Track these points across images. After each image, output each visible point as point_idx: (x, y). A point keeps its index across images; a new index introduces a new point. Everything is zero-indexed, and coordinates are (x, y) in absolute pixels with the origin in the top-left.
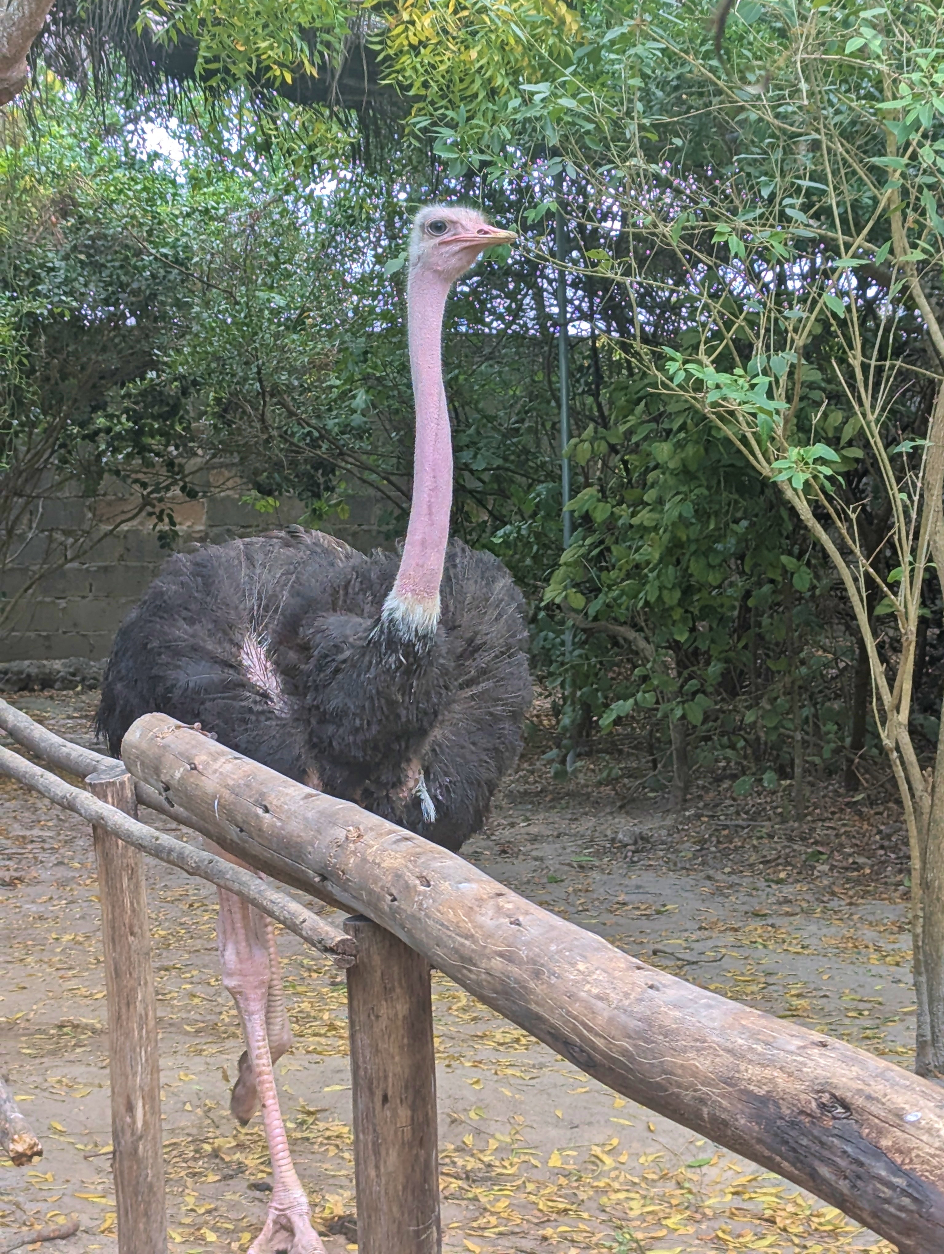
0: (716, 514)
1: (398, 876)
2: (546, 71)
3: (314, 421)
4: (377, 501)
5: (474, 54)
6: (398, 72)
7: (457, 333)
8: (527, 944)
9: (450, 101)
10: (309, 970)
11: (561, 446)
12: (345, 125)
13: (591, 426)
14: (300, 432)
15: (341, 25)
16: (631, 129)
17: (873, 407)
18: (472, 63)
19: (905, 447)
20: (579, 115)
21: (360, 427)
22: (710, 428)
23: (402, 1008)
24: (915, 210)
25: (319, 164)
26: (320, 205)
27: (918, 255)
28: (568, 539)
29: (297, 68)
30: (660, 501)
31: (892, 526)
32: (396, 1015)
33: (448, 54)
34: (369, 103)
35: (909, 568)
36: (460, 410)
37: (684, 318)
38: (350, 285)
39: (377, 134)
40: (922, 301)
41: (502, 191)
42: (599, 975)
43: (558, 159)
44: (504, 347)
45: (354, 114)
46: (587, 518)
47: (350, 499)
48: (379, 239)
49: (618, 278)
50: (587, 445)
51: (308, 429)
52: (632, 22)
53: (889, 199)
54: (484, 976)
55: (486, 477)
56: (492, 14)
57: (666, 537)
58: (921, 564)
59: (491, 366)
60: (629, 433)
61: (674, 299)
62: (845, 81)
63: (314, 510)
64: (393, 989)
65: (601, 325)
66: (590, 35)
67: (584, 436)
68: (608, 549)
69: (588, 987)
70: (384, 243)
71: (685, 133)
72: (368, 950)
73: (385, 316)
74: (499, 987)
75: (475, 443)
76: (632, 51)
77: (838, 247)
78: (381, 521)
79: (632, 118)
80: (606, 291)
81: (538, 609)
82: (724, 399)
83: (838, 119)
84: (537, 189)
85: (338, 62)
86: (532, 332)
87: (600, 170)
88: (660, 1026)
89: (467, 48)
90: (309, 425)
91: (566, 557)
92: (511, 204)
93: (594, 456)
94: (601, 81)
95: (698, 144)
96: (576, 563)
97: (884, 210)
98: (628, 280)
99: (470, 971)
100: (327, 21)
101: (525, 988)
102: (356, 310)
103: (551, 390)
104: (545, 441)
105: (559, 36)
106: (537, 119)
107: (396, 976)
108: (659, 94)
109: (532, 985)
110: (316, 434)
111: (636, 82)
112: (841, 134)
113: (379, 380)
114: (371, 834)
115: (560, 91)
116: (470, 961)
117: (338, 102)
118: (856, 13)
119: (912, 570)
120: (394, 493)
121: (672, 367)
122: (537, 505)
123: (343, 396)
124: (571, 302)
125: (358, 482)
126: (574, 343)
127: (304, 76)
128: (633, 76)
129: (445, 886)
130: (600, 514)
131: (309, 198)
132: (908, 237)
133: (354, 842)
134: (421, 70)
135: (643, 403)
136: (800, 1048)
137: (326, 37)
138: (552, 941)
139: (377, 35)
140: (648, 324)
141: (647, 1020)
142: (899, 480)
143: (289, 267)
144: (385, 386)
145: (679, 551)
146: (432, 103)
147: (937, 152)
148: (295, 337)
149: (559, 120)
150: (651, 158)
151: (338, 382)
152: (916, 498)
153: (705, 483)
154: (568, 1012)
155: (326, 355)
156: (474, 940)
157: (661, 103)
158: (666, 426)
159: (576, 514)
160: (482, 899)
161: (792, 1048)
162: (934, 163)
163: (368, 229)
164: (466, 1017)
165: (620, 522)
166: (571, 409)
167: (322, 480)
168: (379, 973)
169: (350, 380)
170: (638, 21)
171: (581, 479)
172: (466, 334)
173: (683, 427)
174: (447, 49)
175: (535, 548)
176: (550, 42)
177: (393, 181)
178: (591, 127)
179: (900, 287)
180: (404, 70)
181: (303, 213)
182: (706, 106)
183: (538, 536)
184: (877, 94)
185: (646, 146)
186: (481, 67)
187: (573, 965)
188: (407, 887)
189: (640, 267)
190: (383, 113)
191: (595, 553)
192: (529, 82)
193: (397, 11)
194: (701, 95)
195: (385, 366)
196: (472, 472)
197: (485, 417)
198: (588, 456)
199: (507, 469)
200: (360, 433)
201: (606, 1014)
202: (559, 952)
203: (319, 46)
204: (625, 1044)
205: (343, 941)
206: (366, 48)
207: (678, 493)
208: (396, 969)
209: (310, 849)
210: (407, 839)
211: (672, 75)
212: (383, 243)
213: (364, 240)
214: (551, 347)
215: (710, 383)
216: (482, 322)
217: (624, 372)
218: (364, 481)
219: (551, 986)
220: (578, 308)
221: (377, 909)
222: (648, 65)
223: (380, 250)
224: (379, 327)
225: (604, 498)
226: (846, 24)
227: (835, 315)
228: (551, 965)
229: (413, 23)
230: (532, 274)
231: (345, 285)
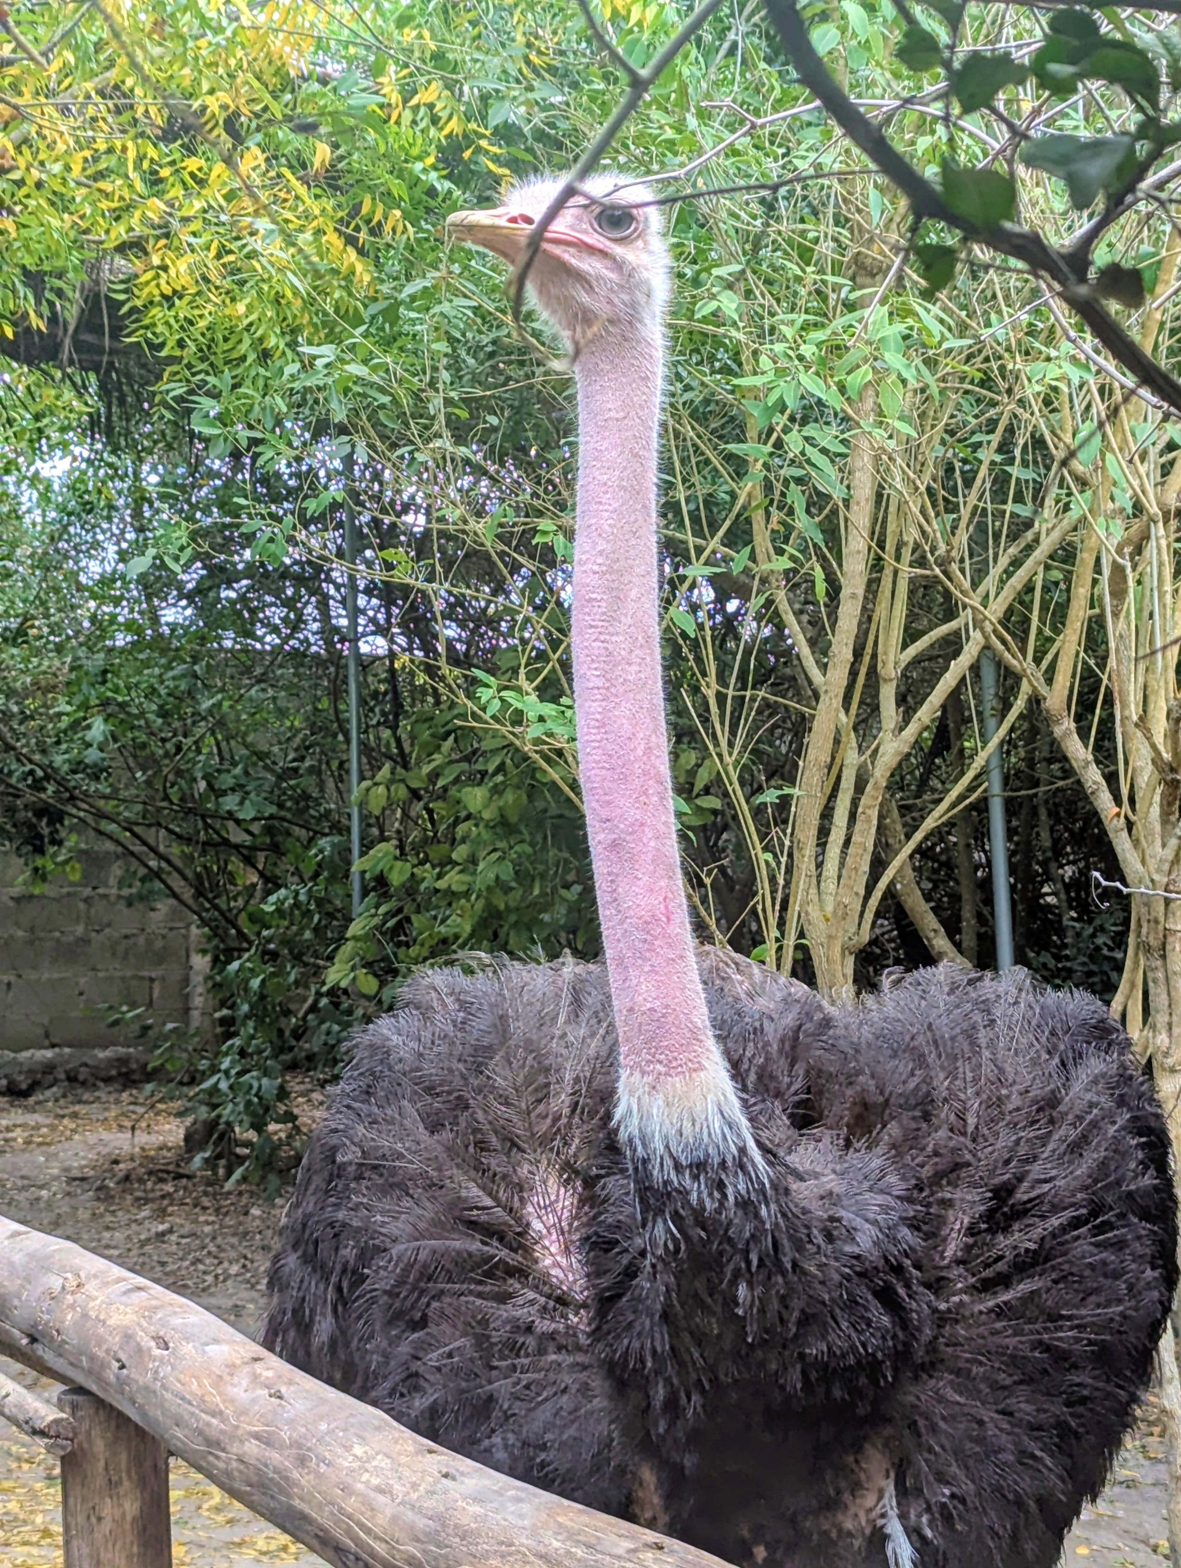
0: (543, 876)
1: (128, 1337)
2: (332, 331)
3: (37, 757)
4: (118, 857)
5: (241, 308)
6: (146, 328)
7: (221, 648)
8: (290, 1422)
9: (212, 365)
10: (19, 1459)
11: (349, 791)
12: (80, 390)
13: (387, 766)
14: (20, 770)
15: (75, 269)
16: (436, 404)
17: (731, 745)
18: (239, 318)
19: (770, 796)
20: (372, 385)
21: (95, 765)
22: (534, 770)
23: (131, 1507)
24: (780, 508)
25: (48, 438)
26: (48, 488)
27: (784, 563)
28: (357, 908)
29: (19, 320)
30: (473, 860)
31: (755, 894)
32: (124, 1515)
33: (209, 307)
34: (111, 364)
35: (775, 946)
36: (224, 744)
37: (502, 634)
38: (87, 588)
39: (122, 401)
40: (790, 618)
41: (278, 475)
42: (381, 1462)
43: (346, 438)
44: (281, 666)
45: (92, 377)
46: (381, 881)
47: (83, 855)
48: (123, 532)
49: (420, 584)
50: (381, 789)
51: (29, 767)
52: (437, 274)
53: (749, 495)
54: (234, 1464)
55: (256, 828)
56: (263, 260)
57: (480, 905)
58: (790, 941)
59: (264, 690)
60: (435, 775)
61: (491, 610)
62: (697, 351)
63: (36, 870)
64: (120, 1483)
65: (402, 641)
66: (385, 288)
67: (379, 777)
68: (408, 920)
69: (365, 1477)
70: (130, 536)
71: (502, 410)
72: (88, 1433)
73: (130, 626)
74: (255, 1479)
75: (242, 786)
76: (437, 309)
77: (687, 550)
78: (121, 885)
79: (437, 390)
80: (405, 599)
81: (319, 994)
82: (551, 735)
83: (688, 396)
84: (322, 473)
85: (71, 314)
86: (314, 649)
87: (399, 452)
88: (456, 1526)
89: (233, 300)
90: (31, 761)
91: (354, 929)
92: (290, 491)
93: (390, 804)
94: (399, 343)
95: (518, 423)
96: (366, 937)
97: (744, 508)
98: (430, 587)
99: (217, 1457)
100: (59, 263)
101: (286, 1479)
102: (93, 619)
103: (338, 719)
104: (330, 784)
105: (347, 289)
106: (319, 389)
107: (123, 1466)
108: (471, 361)
109: (295, 1475)
110: (40, 773)
111: (442, 347)
112: (691, 416)
113: (122, 706)
114: (95, 1282)
115: (348, 356)
116: (218, 1444)
117: (71, 363)
118: (708, 270)
119: (780, 949)
120: (138, 848)
121: (485, 694)
122: (319, 865)
123: (75, 725)
124: (363, 612)
125: (92, 833)
126: (365, 664)
127: (28, 330)
128: (438, 340)
129: (188, 1349)
130: (397, 876)
131: (35, 479)
132: (773, 541)
133: (73, 1293)
134: (176, 326)
135: (452, 738)
136: (629, 1551)
137: (58, 283)
138: (321, 1418)
139: (122, 282)
140: (459, 640)
141: (440, 1519)
142: (762, 837)
143: (9, 564)
144: (128, 714)
145: (495, 924)
146: (189, 366)
147: (807, 439)
148: (15, 651)
149: (346, 391)
150: (459, 439)
151: (68, 709)
152: (784, 860)
153: (527, 838)
154: (341, 1510)
155: (55, 675)
156: (223, 1418)
157: (473, 373)
158: (479, 766)
159: (368, 876)
160: (234, 1365)
161: (621, 1551)
162: (803, 453)
163: (109, 519)
164: (220, 1518)
165: (422, 887)
166: (361, 743)
167: (46, 831)
168: (102, 1463)
169: (85, 706)
170: (444, 273)
171: (375, 831)
172: (231, 650)
173: (501, 768)
174: (209, 300)
175: (316, 918)
176: (336, 295)
177: (141, 460)
178: (386, 399)
179: (762, 600)
180: (154, 325)
181: (28, 497)
182: (527, 377)
183: (320, 903)
184: (734, 367)
185: (453, 423)
186: (251, 324)
187: (348, 1448)
188: (140, 1350)
189: (446, 574)
190: (129, 376)
191: (390, 924)
192: (310, 343)
193: (146, 253)
194: (522, 363)
195: (129, 689)
196: (238, 822)
197: (255, 753)
198: (383, 802)
199: (283, 819)
200: (96, 772)
201: (389, 1512)
202: (330, 1432)
203: (48, 294)
204: (412, 1549)
205: (57, 1422)
206: (107, 298)
207: (495, 850)
208: (124, 1457)
209: (16, 1302)
210: (140, 1289)
211: (485, 340)
212: (128, 536)
213: (104, 532)
214: (338, 667)
215: (532, 715)
216: (251, 635)
217: (430, 699)
218: (101, 833)
219: (319, 1476)
220: (373, 620)
221: (100, 1380)
222: (456, 327)
223: (124, 545)
224: (121, 640)
225: (403, 855)
226: (696, 282)
227: (684, 635)
228: (321, 1449)
229: (165, 268)
230: (316, 577)
231: (80, 588)
